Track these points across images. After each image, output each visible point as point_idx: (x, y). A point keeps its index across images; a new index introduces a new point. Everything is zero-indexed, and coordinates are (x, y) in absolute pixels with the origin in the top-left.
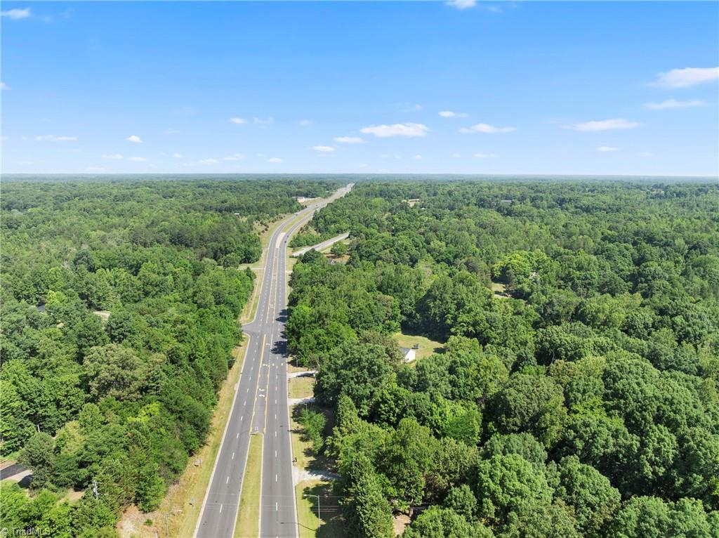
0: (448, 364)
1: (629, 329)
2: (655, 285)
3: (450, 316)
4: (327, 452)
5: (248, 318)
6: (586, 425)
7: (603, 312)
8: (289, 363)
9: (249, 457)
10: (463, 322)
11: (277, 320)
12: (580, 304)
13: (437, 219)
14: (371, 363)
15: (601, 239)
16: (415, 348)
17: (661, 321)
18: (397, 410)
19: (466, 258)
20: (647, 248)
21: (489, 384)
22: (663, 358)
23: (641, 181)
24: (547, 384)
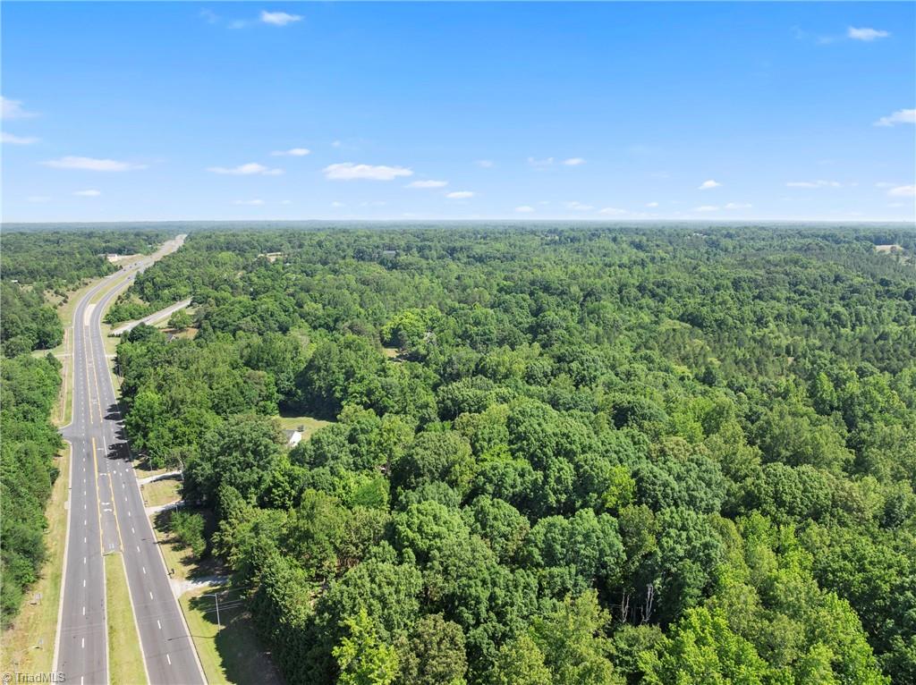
0: (347, 433)
1: (530, 378)
2: (554, 335)
3: (338, 388)
4: (214, 551)
5: (63, 420)
6: (494, 468)
7: (504, 365)
8: (136, 468)
9: (108, 580)
10: (355, 392)
11: (107, 418)
12: (481, 359)
13: (307, 275)
14: (255, 444)
15: (498, 291)
16: (300, 430)
17: (559, 369)
18: (293, 493)
19: (350, 321)
20: (544, 297)
21: (394, 448)
22: (561, 401)
23: (535, 226)
24: (453, 437)
